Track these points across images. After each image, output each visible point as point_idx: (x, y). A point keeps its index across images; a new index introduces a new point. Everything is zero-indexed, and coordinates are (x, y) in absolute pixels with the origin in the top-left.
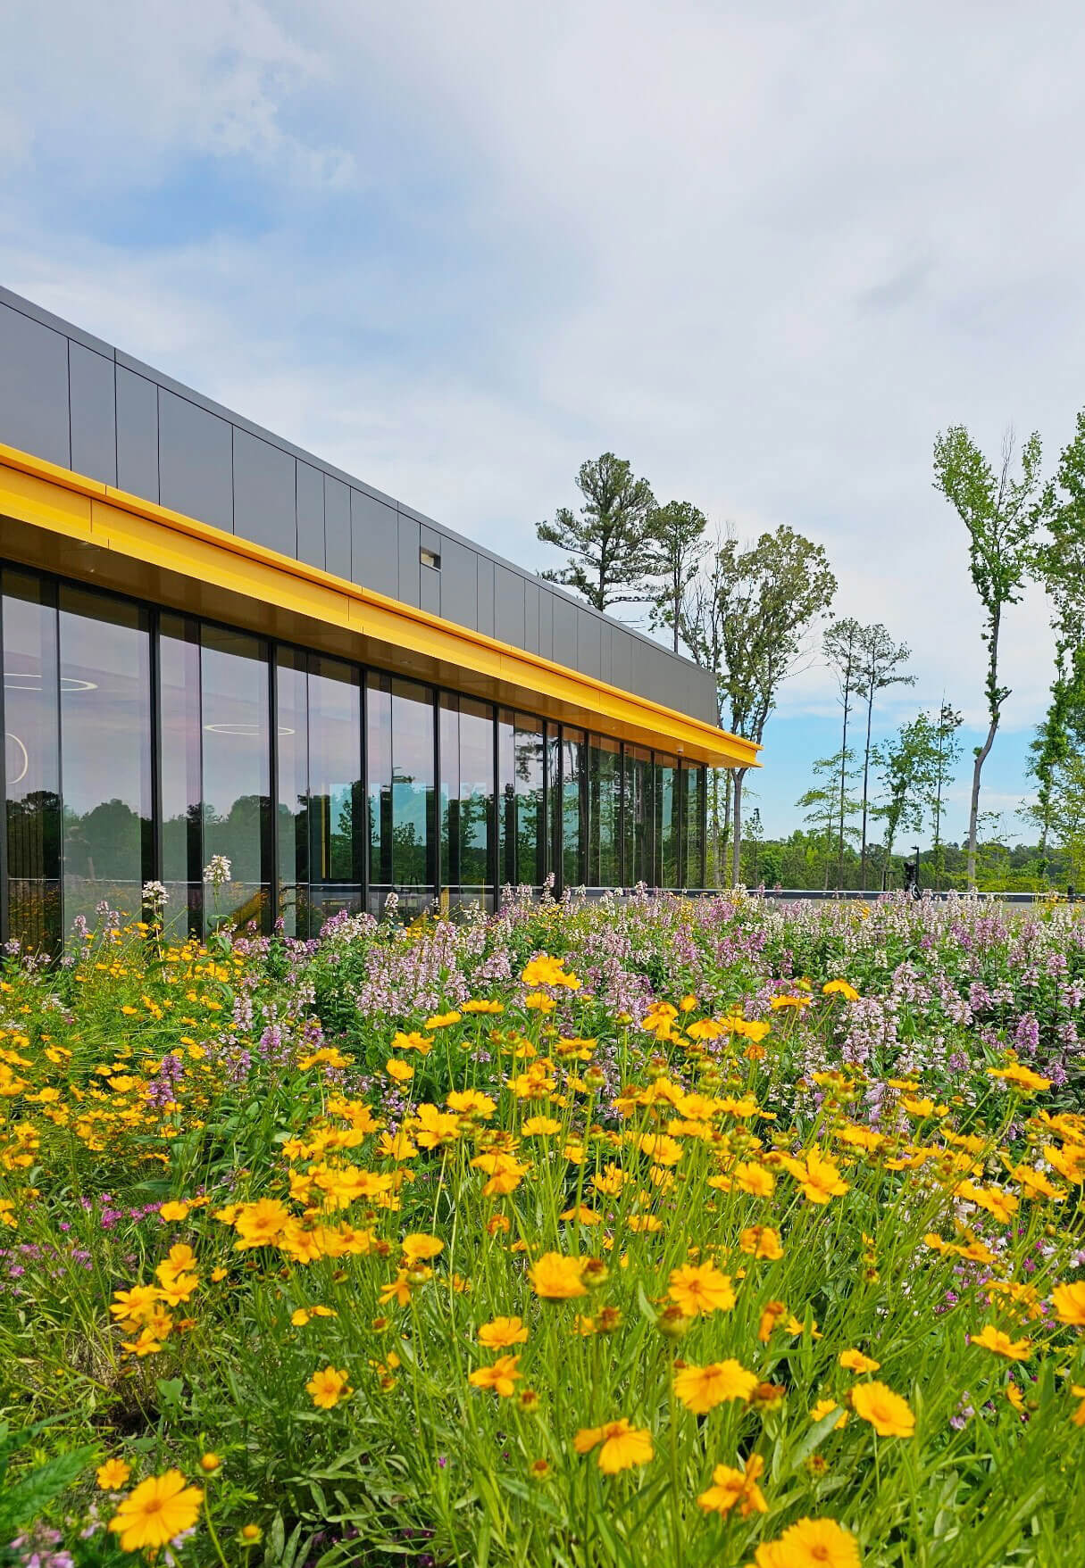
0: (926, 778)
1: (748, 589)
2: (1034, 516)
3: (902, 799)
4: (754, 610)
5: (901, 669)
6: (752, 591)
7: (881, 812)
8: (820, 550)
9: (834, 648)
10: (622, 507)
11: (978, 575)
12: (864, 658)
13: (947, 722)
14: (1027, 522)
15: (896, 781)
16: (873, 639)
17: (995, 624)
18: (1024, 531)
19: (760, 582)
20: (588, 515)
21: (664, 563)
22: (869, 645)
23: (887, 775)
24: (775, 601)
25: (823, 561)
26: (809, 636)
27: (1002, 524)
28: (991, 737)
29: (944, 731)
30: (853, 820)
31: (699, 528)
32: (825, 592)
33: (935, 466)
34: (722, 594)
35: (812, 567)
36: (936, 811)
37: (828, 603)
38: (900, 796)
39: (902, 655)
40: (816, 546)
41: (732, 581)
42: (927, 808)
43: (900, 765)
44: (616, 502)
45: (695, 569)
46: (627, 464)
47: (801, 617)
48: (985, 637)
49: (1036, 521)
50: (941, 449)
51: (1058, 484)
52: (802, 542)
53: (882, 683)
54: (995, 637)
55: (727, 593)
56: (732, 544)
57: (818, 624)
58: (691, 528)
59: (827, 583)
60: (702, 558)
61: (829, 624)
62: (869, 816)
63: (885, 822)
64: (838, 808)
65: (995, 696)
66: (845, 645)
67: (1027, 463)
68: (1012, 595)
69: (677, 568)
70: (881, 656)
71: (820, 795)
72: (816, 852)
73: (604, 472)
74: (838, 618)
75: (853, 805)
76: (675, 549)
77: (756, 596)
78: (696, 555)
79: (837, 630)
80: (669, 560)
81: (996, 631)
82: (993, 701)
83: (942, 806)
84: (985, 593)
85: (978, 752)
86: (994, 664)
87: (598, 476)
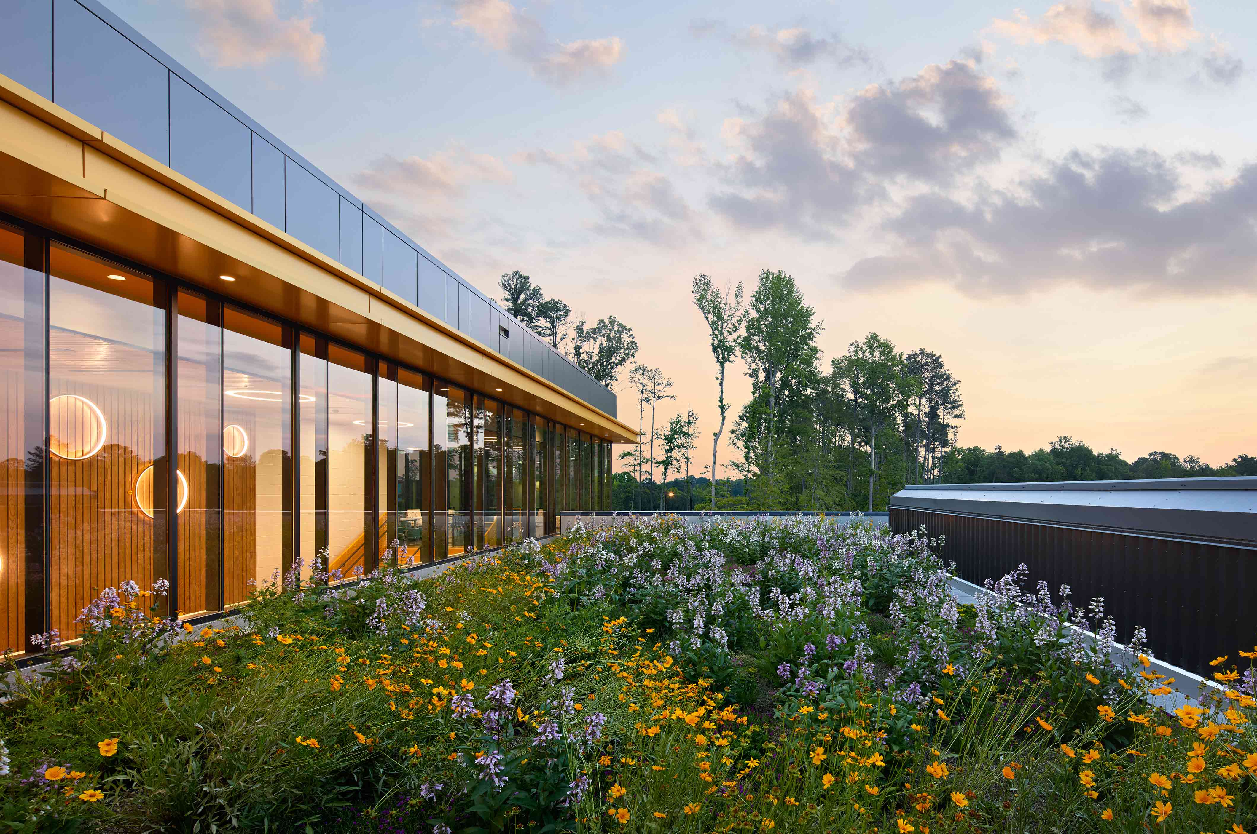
0: (682, 446)
1: (592, 348)
2: (740, 321)
3: (671, 456)
4: (595, 358)
5: (668, 391)
6: (594, 348)
7: (659, 463)
8: (629, 330)
9: (634, 379)
10: (526, 300)
11: (715, 349)
12: (650, 385)
13: (691, 419)
14: (737, 325)
15: (667, 448)
16: (654, 375)
17: (722, 372)
18: (735, 329)
19: (598, 344)
20: (506, 302)
21: (547, 331)
22: (652, 379)
23: (663, 445)
24: (607, 353)
25: (632, 335)
26: (622, 372)
27: (725, 325)
28: (721, 428)
29: (690, 423)
30: (646, 467)
31: (567, 313)
32: (633, 351)
33: (693, 292)
34: (578, 348)
35: (625, 337)
36: (687, 463)
37: (634, 357)
38: (669, 454)
39: (669, 384)
40: (628, 327)
41: (582, 342)
42: (683, 461)
43: (670, 439)
44: (522, 297)
45: (565, 335)
46: (528, 278)
47: (620, 363)
48: (717, 379)
49: (740, 324)
50: (697, 285)
51: (751, 307)
52: (620, 325)
53: (659, 397)
54: (722, 379)
55: (580, 348)
56: (583, 323)
57: (629, 365)
58: (562, 313)
59: (633, 345)
60: (567, 327)
61: (633, 367)
62: (654, 465)
63: (662, 468)
64: (638, 461)
65: (722, 407)
66: (641, 378)
67: (737, 297)
68: (730, 359)
69: (555, 334)
70: (658, 384)
71: (629, 454)
72: (619, 482)
73: (515, 281)
74: (638, 365)
75: (646, 459)
76: (553, 324)
77: (597, 351)
78: (565, 327)
79: (636, 370)
80: (550, 329)
81: (722, 376)
82: (722, 410)
83: (690, 460)
84: (718, 358)
85: (715, 435)
86: (722, 392)
87: (511, 282)
